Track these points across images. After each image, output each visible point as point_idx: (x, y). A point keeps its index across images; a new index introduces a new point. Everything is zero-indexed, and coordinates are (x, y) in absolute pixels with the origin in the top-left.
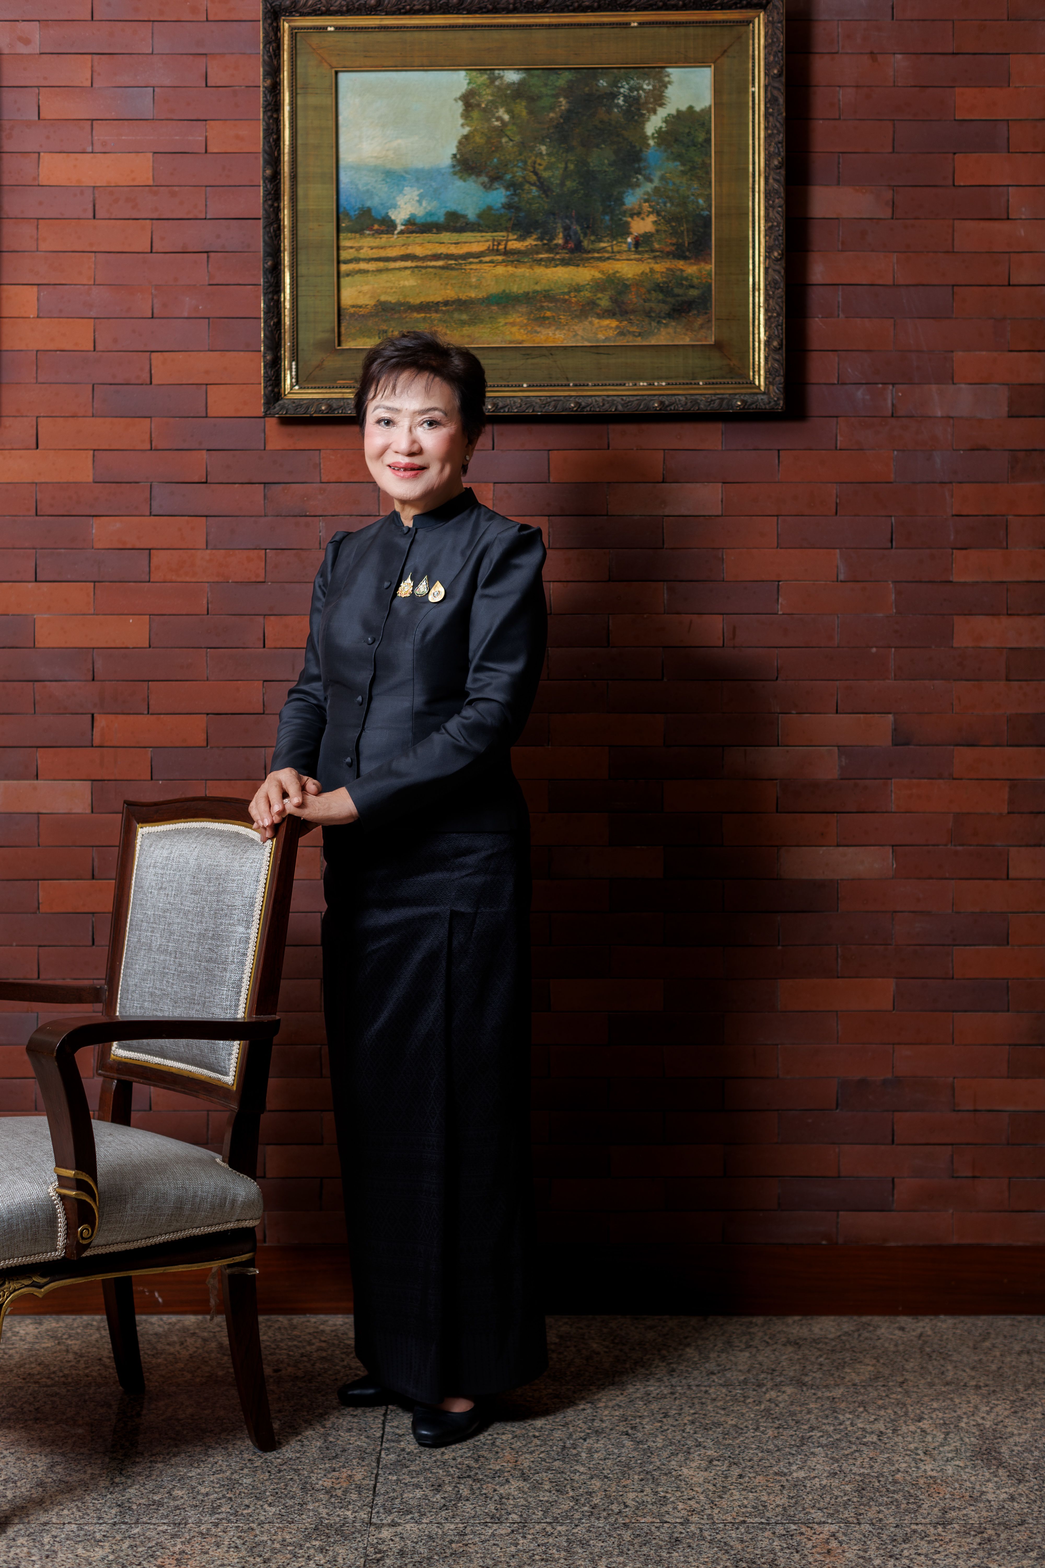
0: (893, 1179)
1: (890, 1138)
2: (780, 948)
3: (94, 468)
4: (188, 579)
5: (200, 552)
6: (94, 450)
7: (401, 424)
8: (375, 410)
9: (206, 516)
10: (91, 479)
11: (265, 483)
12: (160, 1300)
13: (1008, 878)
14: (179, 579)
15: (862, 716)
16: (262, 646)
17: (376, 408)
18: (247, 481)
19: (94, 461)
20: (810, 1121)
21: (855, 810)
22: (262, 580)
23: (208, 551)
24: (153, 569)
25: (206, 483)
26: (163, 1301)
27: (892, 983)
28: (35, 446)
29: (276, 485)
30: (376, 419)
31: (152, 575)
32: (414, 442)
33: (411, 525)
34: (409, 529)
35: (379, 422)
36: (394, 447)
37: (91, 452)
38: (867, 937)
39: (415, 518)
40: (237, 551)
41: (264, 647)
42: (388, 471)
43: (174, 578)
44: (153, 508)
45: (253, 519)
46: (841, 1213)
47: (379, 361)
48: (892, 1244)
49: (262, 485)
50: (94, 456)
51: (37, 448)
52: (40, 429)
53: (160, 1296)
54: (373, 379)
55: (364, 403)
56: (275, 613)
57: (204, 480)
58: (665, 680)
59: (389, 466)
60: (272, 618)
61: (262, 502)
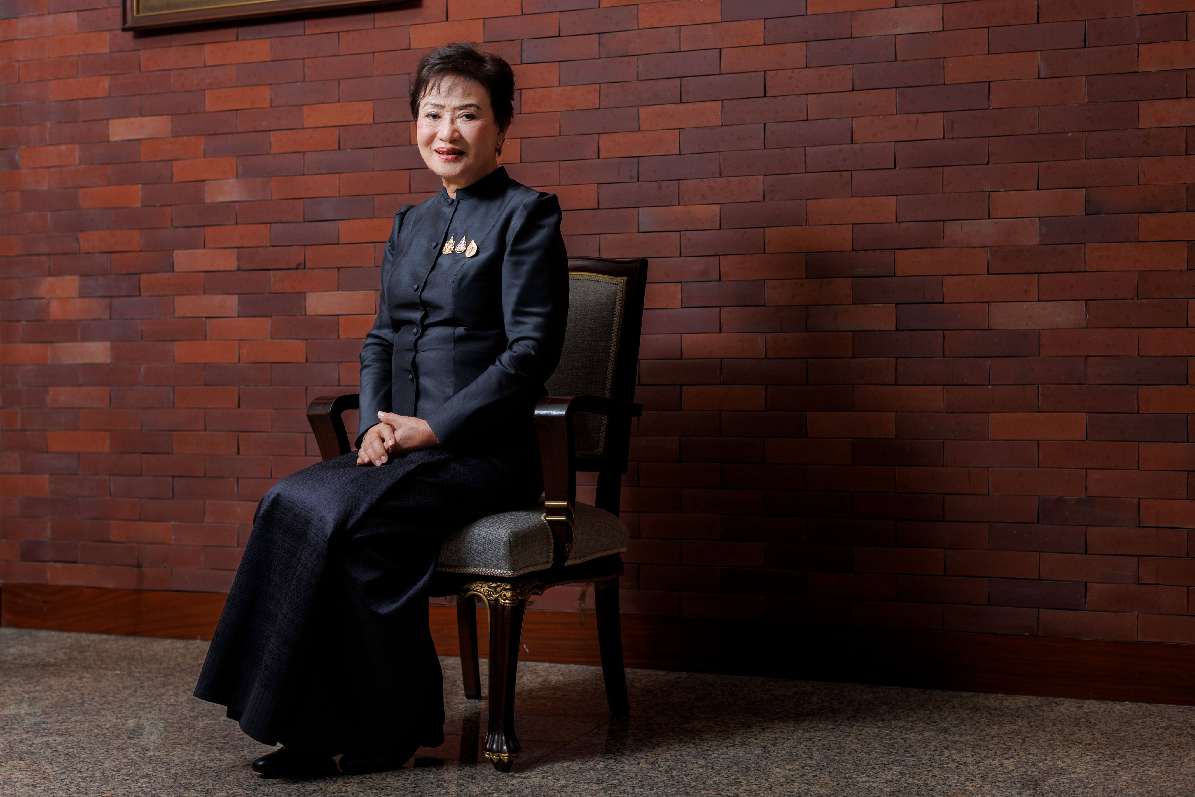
0: (1086, 583)
1: (1084, 548)
2: (990, 386)
3: (484, 32)
4: (546, 110)
5: (554, 88)
6: (484, 18)
7: (444, 117)
8: (424, 106)
9: (559, 62)
10: (482, 41)
11: (599, 33)
12: (527, 650)
13: (1187, 327)
14: (541, 110)
15: (1059, 190)
16: (597, 157)
17: (426, 104)
18: (587, 33)
19: (484, 26)
20: (1015, 532)
21: (1053, 271)
22: (598, 107)
23: (560, 88)
24: (523, 104)
25: (559, 36)
26: (529, 651)
27: (1083, 418)
28: (445, 19)
29: (607, 34)
30: (425, 113)
31: (522, 108)
32: (455, 131)
33: (454, 198)
34: (453, 201)
35: (428, 116)
36: (439, 135)
37: (482, 20)
38: (1063, 377)
39: (457, 191)
40: (580, 87)
41: (599, 158)
42: (436, 155)
43: (537, 110)
44: (523, 58)
45: (591, 61)
46: (1041, 610)
47: (428, 67)
48: (1085, 638)
49: (598, 35)
50: (484, 23)
51: (447, 20)
52: (449, 6)
53: (527, 647)
54: (424, 81)
55: (417, 100)
56: (607, 132)
57: (557, 35)
58: (897, 168)
59: (436, 151)
60: (604, 135)
61: (598, 48)
